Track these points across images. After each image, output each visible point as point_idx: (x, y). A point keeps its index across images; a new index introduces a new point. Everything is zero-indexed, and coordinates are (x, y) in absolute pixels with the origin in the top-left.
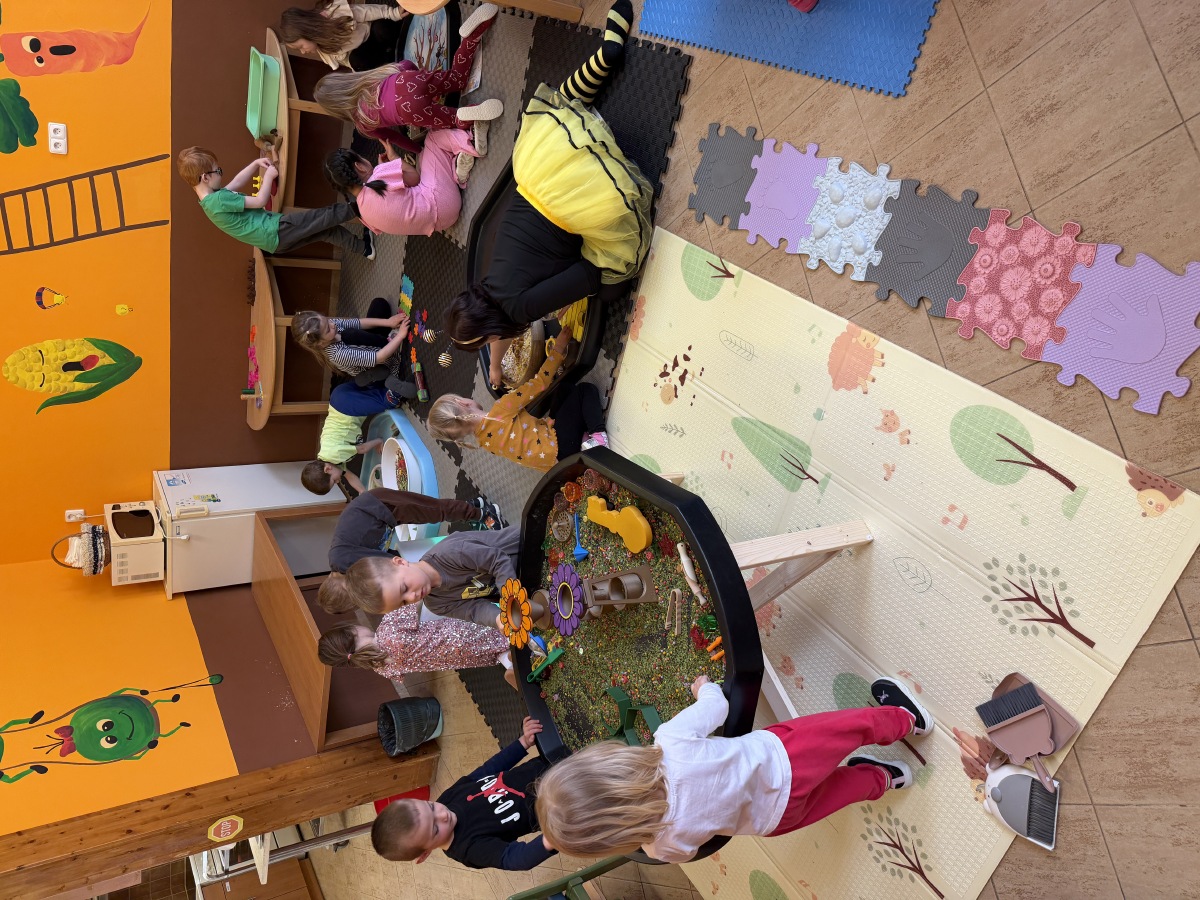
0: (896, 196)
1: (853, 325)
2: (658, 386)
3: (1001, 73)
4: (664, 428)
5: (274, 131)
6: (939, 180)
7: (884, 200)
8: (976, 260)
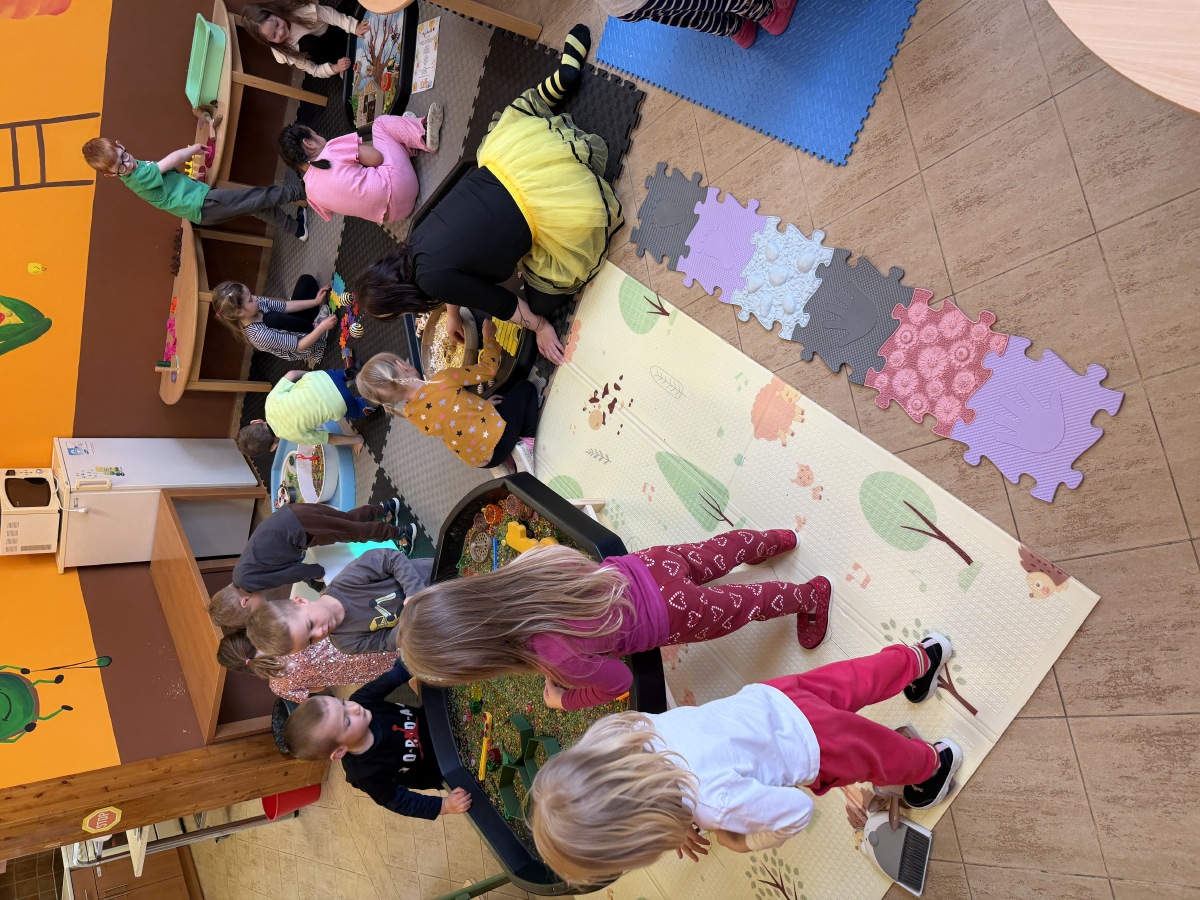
0: (827, 263)
1: (777, 379)
2: (587, 411)
3: (935, 159)
4: (590, 453)
5: (215, 103)
6: (869, 253)
7: (816, 265)
8: (897, 335)
